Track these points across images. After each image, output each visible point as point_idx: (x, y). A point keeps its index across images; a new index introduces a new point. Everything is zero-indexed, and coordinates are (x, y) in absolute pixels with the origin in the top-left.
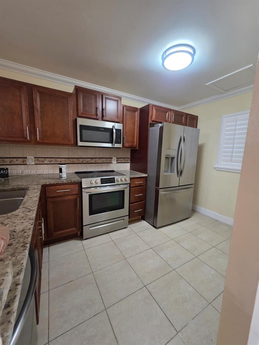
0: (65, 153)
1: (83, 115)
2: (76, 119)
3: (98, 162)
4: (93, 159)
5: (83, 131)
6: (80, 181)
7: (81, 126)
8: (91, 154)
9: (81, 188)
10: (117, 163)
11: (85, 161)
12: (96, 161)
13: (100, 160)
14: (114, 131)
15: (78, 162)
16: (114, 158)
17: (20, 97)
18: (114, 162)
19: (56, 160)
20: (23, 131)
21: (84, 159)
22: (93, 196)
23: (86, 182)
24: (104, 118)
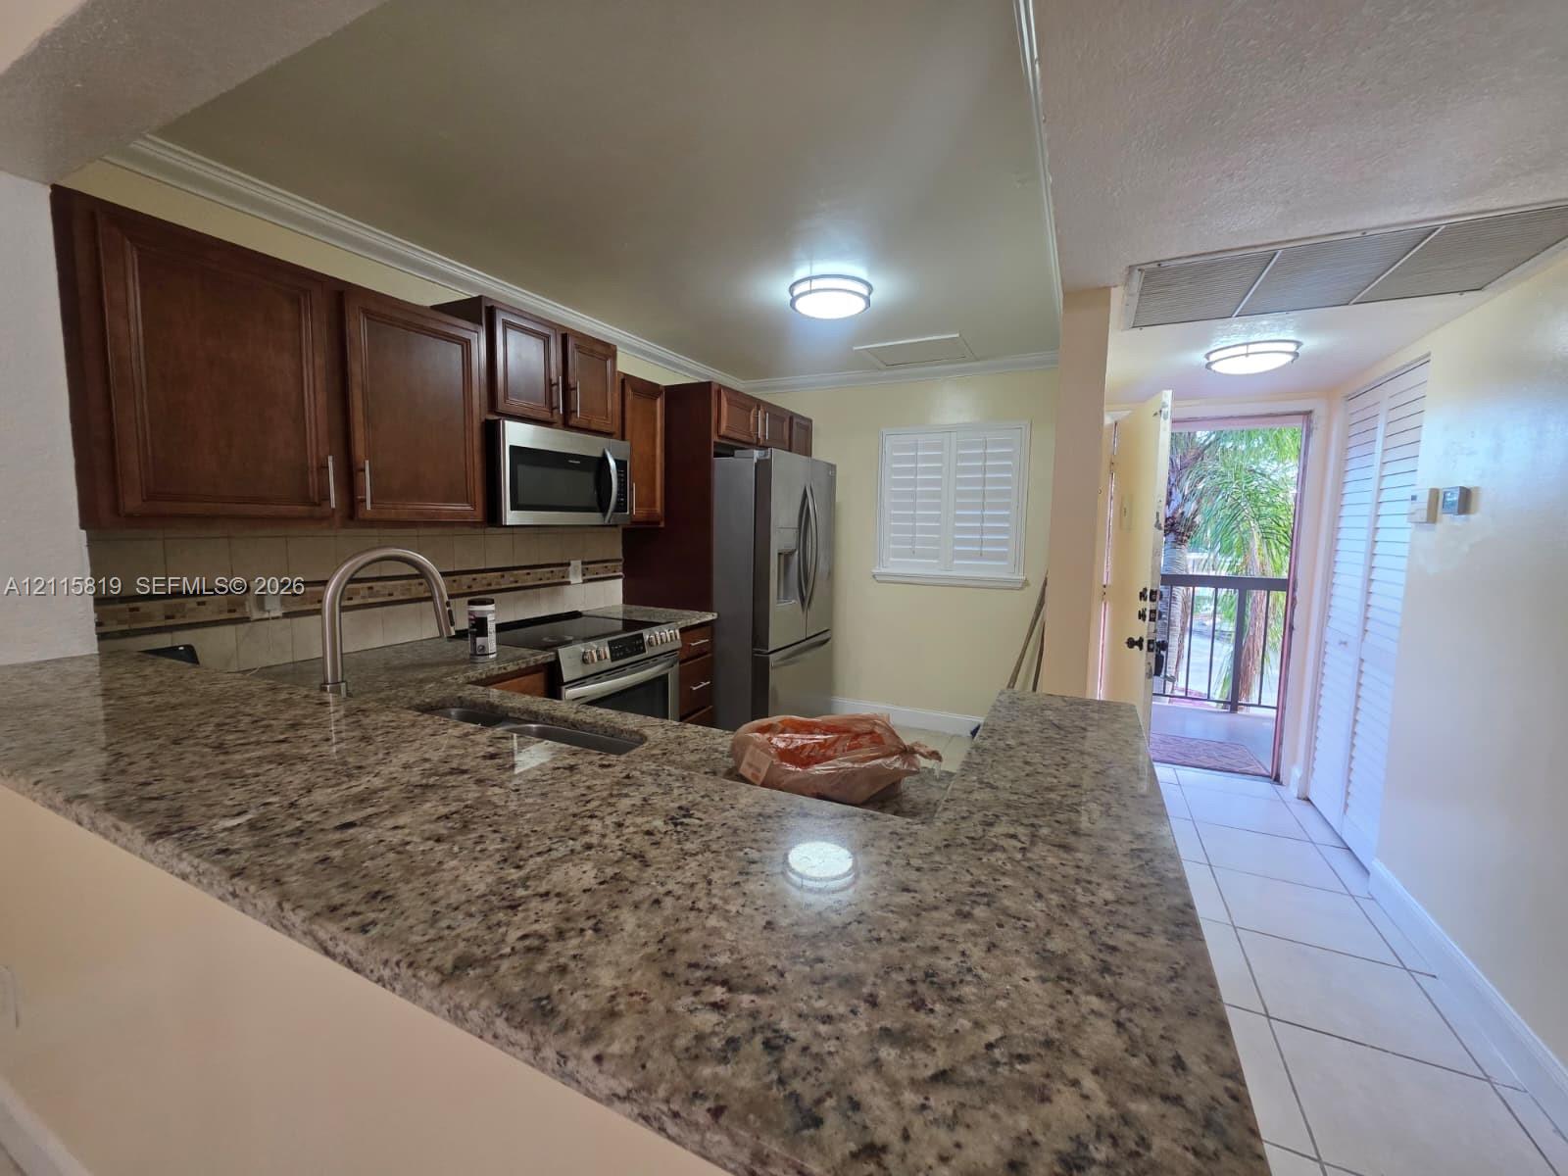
1: (512, 409)
3: (524, 584)
5: (521, 470)
6: (553, 659)
7: (514, 451)
10: (585, 582)
12: (516, 582)
13: (528, 574)
14: (613, 467)
16: (576, 564)
18: (576, 577)
19: (370, 588)
21: (474, 576)
23: (569, 661)
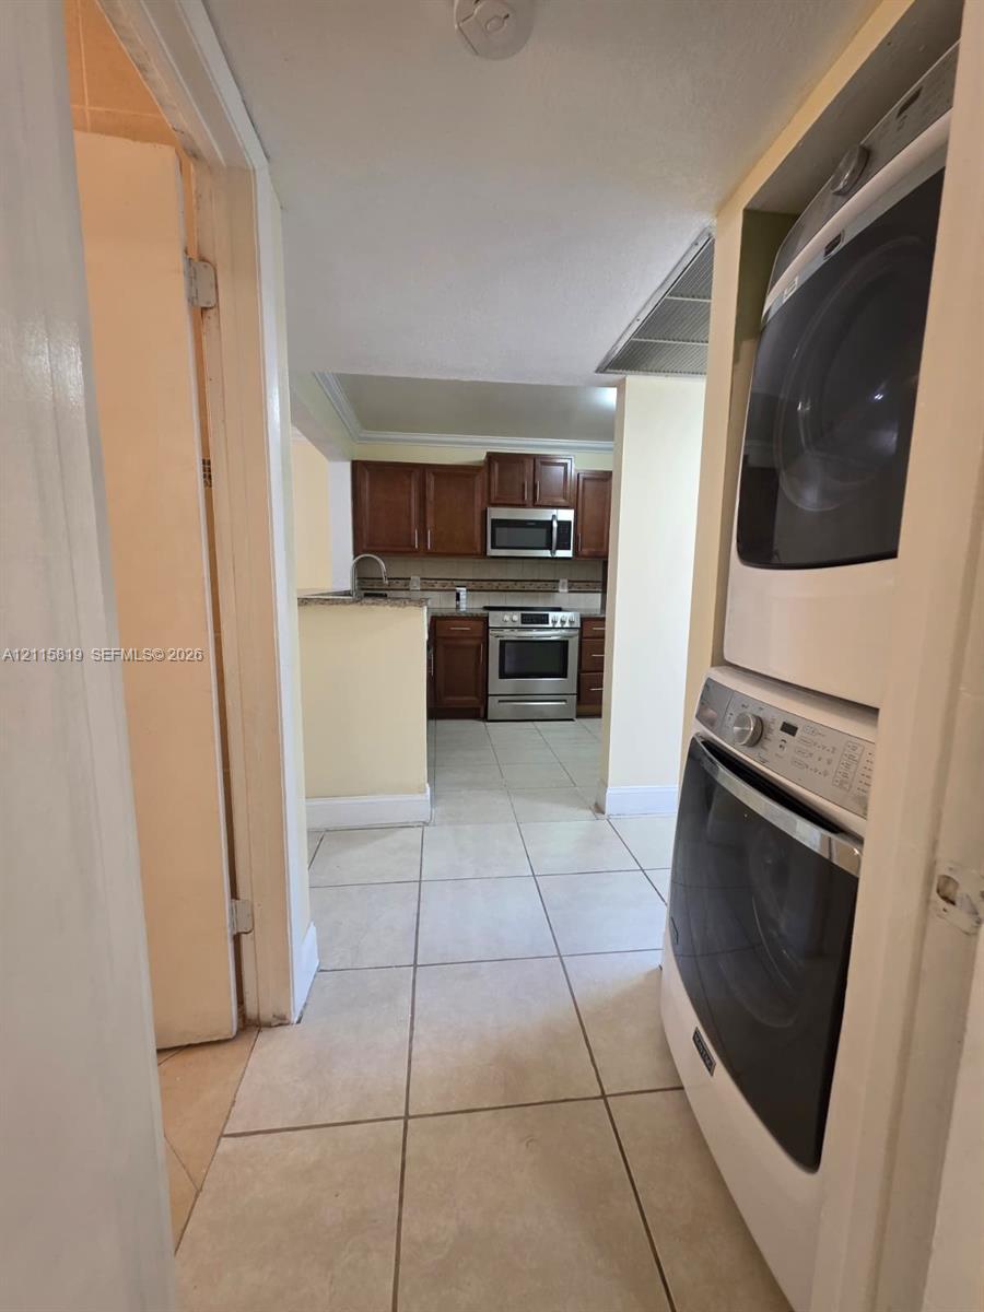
0: (469, 570)
1: (498, 502)
2: (486, 511)
4: (519, 583)
5: (498, 530)
6: (486, 615)
7: (493, 521)
8: (513, 573)
9: (487, 628)
10: (570, 592)
11: (503, 586)
14: (555, 524)
15: (489, 588)
16: (563, 581)
17: (410, 485)
18: (563, 590)
20: (410, 535)
22: (507, 644)
23: (495, 619)
24: (538, 502)
